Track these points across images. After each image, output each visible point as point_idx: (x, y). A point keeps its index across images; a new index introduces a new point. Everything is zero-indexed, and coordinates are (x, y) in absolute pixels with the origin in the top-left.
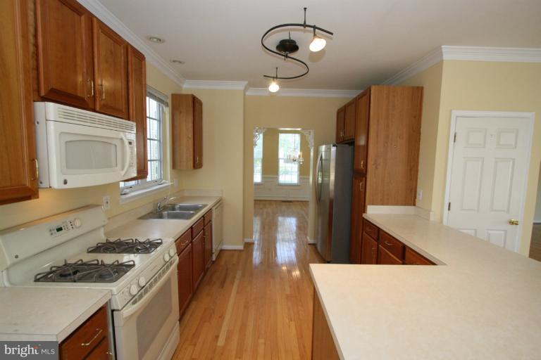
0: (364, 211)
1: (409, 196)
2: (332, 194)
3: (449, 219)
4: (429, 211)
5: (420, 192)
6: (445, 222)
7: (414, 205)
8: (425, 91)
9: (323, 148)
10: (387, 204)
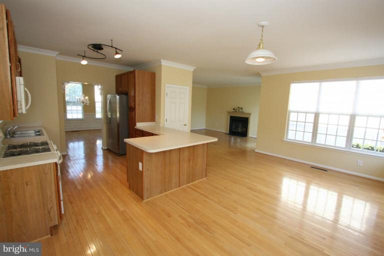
0: (135, 125)
1: (152, 118)
2: (118, 121)
3: (167, 125)
4: (160, 123)
5: (157, 116)
6: (165, 126)
7: (155, 121)
8: (156, 74)
9: (109, 96)
10: (145, 122)
